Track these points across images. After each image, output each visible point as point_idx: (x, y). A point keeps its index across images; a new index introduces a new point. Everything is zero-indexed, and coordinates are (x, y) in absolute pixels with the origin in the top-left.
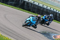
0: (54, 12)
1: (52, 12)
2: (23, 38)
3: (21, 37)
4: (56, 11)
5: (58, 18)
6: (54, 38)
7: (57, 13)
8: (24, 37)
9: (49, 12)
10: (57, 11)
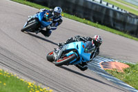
0: (103, 7)
1: (98, 7)
2: (30, 67)
3: (27, 66)
4: (107, 5)
5: (111, 20)
6: (102, 68)
7: (108, 10)
8: (34, 66)
9: (90, 6)
10: (110, 6)
